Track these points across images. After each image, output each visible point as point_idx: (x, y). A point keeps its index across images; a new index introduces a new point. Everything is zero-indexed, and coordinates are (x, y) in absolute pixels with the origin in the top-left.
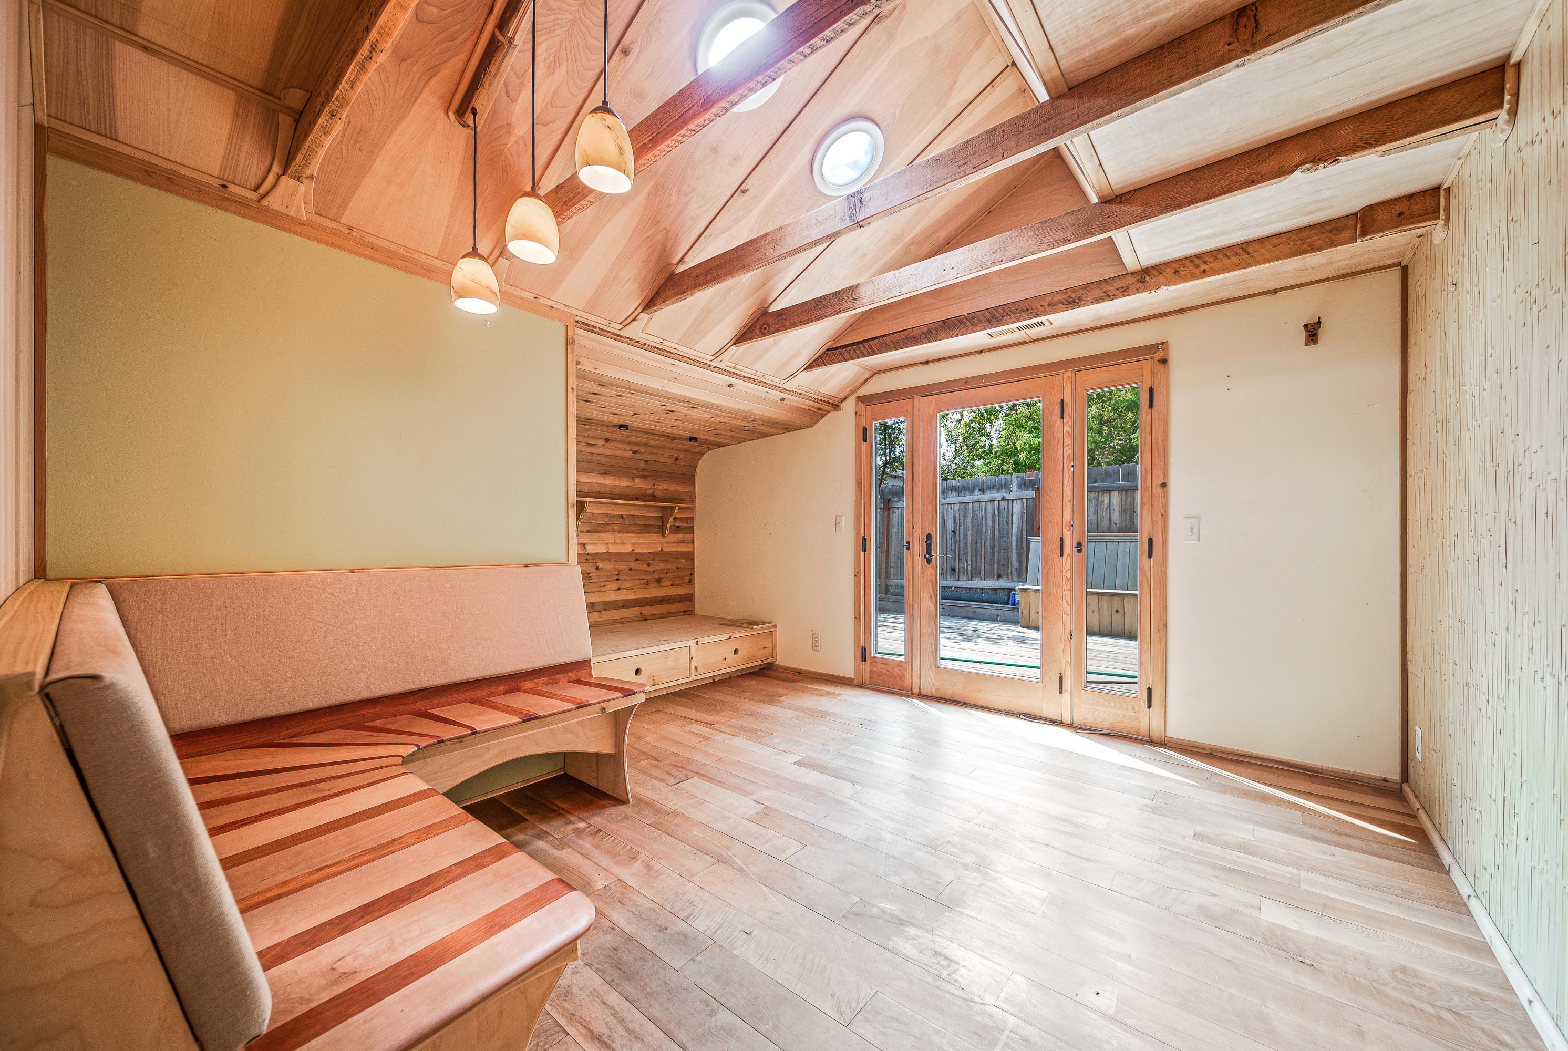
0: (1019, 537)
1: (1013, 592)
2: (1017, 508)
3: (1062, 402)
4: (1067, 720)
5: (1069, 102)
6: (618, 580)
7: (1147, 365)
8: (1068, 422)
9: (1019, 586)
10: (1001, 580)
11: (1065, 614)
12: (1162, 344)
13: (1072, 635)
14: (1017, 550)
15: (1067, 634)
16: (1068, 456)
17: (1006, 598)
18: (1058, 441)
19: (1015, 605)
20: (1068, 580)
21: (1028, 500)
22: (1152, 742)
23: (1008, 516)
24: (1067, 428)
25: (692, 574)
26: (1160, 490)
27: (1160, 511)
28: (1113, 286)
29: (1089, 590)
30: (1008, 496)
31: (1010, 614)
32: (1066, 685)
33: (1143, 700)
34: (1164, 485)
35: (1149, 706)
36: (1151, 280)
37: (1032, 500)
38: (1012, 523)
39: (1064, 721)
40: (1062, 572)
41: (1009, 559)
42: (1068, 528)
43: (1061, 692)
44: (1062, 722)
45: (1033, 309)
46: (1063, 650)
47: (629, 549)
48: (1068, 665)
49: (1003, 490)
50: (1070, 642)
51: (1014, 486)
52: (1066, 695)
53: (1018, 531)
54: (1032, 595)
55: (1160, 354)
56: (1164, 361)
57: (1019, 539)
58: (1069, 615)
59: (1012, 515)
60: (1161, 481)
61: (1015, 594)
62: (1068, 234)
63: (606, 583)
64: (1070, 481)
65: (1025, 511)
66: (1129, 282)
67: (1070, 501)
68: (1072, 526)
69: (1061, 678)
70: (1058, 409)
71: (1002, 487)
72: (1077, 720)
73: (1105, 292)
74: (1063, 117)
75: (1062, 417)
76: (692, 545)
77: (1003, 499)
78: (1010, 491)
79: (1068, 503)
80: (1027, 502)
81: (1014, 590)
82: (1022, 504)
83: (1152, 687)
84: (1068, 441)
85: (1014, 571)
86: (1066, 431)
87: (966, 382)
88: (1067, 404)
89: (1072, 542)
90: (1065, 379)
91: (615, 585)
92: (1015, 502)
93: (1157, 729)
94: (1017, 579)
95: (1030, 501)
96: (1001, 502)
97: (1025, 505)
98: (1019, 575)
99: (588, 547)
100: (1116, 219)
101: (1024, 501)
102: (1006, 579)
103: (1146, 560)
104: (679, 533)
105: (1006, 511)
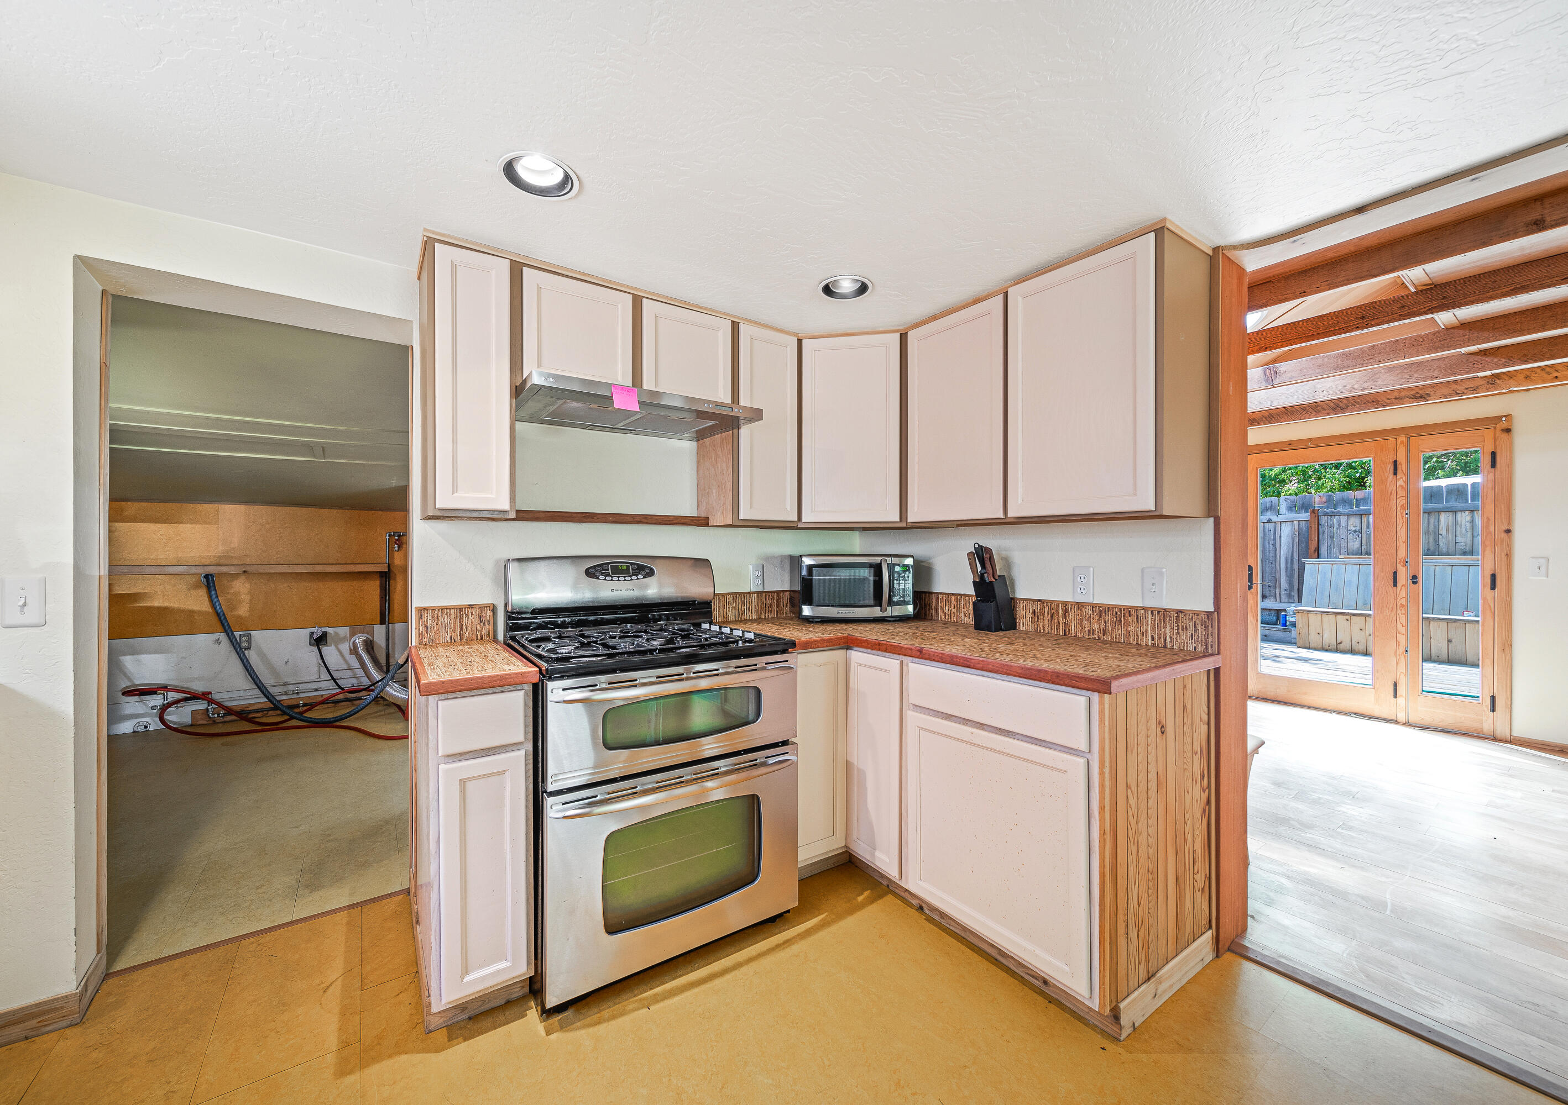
0: (1289, 560)
1: (1283, 613)
2: (1286, 531)
3: (1395, 462)
4: (1401, 717)
5: (1461, 332)
7: (1488, 434)
8: (1402, 478)
9: (1291, 608)
10: (1267, 600)
11: (1399, 633)
12: (1506, 416)
13: (1407, 651)
14: (1286, 571)
15: (1402, 649)
16: (1402, 506)
17: (1275, 618)
18: (1391, 493)
19: (1286, 626)
20: (1402, 606)
21: (1301, 523)
22: (1495, 739)
23: (1275, 538)
24: (1400, 483)
26: (1504, 535)
27: (1504, 552)
28: (1462, 386)
29: (1424, 615)
30: (1274, 518)
31: (1281, 635)
32: (1401, 690)
33: (1486, 706)
34: (1508, 531)
35: (1493, 710)
36: (1501, 383)
37: (1305, 522)
38: (1280, 545)
39: (1398, 720)
40: (1396, 599)
41: (1276, 581)
42: (1402, 564)
43: (1395, 697)
44: (1396, 721)
45: (1379, 401)
46: (1397, 663)
48: (1402, 676)
49: (1269, 513)
50: (1405, 657)
51: (1283, 508)
52: (1401, 700)
53: (1288, 551)
54: (1311, 616)
55: (1504, 424)
56: (1508, 431)
57: (1290, 561)
58: (1403, 634)
59: (1280, 537)
60: (1506, 528)
61: (1286, 615)
62: (1436, 374)
64: (1404, 526)
65: (1297, 534)
66: (1479, 384)
67: (1404, 542)
68: (1407, 562)
69: (1395, 685)
70: (1390, 467)
71: (1267, 510)
72: (1412, 719)
73: (1453, 391)
74: (1456, 340)
75: (1395, 474)
77: (1269, 521)
78: (1278, 513)
79: (1401, 543)
80: (1299, 524)
81: (1285, 610)
82: (1293, 526)
83: (1496, 695)
84: (1401, 493)
85: (1283, 592)
86: (1400, 485)
87: (1290, 444)
88: (1400, 464)
89: (1406, 575)
90: (1399, 443)
92: (1283, 525)
93: (1502, 730)
94: (1286, 600)
95: (1303, 524)
96: (1267, 525)
97: (1296, 527)
98: (1290, 596)
100: (1480, 366)
101: (1296, 523)
102: (1273, 600)
103: (1489, 593)
105: (1272, 532)
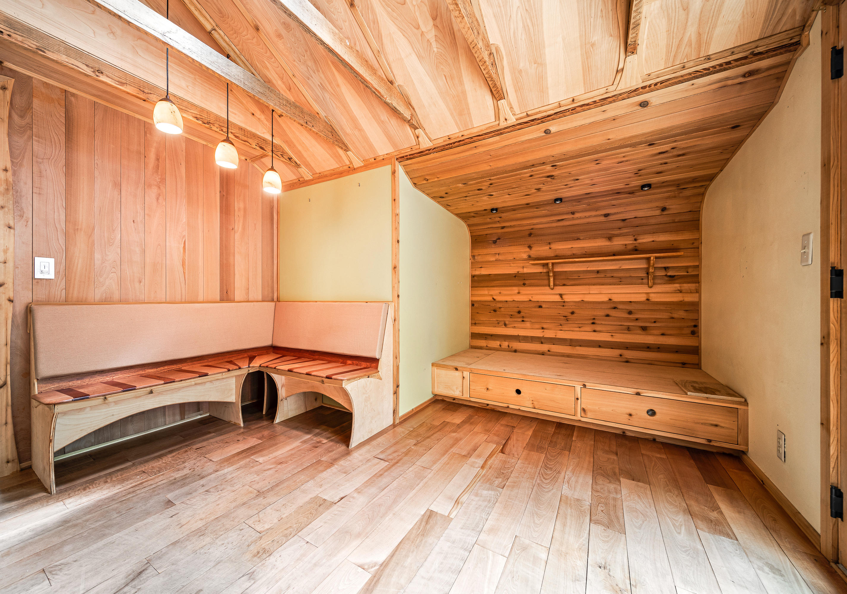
6: (593, 323)
25: (695, 326)
47: (605, 298)
63: (582, 325)
76: (697, 295)
91: (590, 328)
99: (564, 297)
104: (674, 283)
